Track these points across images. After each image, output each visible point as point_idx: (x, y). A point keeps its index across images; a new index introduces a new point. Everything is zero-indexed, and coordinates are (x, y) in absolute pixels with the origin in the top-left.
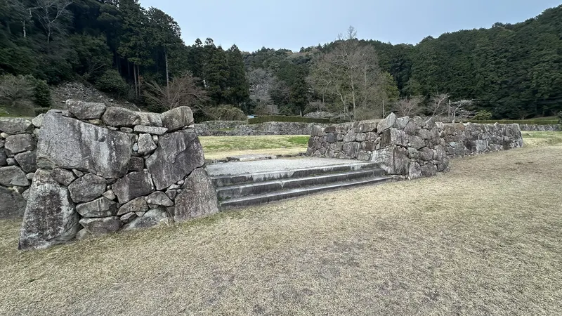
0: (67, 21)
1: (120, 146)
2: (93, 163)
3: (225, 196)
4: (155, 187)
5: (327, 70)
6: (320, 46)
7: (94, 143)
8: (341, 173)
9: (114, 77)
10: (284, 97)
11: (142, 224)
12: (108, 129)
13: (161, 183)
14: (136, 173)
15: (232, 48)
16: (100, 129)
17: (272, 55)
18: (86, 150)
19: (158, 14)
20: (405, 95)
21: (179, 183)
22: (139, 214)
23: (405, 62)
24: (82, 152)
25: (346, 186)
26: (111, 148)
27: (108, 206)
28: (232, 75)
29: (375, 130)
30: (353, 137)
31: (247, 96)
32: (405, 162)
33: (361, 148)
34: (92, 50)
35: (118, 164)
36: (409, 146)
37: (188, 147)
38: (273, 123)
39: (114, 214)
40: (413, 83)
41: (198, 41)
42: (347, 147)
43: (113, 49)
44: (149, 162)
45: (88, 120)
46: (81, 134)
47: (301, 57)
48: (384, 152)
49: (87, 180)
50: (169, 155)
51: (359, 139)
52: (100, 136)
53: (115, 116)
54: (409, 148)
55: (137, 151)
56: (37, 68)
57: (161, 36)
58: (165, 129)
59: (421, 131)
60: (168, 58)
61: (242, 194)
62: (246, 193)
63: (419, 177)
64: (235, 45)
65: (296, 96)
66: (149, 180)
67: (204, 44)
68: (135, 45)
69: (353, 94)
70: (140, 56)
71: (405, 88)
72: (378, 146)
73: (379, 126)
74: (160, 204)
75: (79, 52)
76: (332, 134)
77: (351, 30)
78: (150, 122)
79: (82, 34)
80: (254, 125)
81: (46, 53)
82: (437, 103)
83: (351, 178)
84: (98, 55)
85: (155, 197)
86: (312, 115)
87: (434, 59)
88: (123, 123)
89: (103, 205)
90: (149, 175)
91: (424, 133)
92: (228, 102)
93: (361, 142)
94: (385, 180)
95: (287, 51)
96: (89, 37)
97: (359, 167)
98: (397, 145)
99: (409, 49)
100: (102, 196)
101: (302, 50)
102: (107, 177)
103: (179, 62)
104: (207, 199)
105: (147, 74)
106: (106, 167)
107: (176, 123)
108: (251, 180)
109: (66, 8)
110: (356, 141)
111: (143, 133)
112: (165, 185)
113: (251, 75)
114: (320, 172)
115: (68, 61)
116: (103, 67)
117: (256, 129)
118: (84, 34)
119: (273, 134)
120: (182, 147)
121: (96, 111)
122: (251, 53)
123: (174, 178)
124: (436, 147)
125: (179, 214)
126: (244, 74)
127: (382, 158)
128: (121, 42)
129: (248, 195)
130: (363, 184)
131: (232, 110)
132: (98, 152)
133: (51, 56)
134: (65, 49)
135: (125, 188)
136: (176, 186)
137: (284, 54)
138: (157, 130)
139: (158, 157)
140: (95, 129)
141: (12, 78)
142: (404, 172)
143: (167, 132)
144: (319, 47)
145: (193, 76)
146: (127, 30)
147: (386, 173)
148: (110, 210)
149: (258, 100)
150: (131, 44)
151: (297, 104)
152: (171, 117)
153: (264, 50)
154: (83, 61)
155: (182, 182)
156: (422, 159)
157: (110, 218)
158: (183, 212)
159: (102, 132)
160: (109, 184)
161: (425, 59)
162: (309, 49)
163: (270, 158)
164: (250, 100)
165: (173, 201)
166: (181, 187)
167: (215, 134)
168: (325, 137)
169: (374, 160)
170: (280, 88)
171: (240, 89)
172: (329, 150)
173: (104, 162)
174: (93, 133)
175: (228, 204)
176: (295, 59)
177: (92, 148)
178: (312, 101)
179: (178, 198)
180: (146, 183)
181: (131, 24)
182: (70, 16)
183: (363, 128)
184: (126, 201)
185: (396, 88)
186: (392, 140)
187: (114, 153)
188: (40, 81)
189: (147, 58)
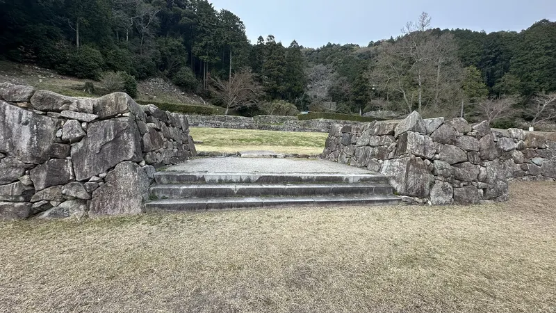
0: (156, 27)
1: (43, 131)
2: (13, 146)
3: (161, 195)
4: (75, 177)
5: (389, 64)
6: (392, 38)
7: (16, 126)
8: (328, 184)
9: (187, 73)
10: (343, 94)
11: (55, 214)
12: (34, 113)
13: (82, 174)
14: (56, 160)
15: (292, 44)
16: (24, 112)
17: (338, 51)
18: (8, 133)
19: (228, 16)
20: (495, 94)
21: (101, 175)
22: (54, 203)
23: (501, 53)
24: (5, 134)
25: (321, 202)
26: (32, 132)
27: (21, 192)
28: (288, 71)
29: (392, 133)
30: (367, 140)
31: (302, 92)
32: (425, 180)
33: (373, 155)
34: (172, 50)
35: (38, 149)
36: (436, 159)
37: (117, 137)
38: (321, 120)
39: (27, 200)
40: (509, 79)
41: (261, 39)
42: (359, 152)
43: (189, 48)
44: (74, 150)
45: (16, 102)
46: (5, 116)
47: (369, 52)
48: (396, 163)
49: (6, 163)
50: (95, 145)
51: (372, 143)
52: (23, 119)
53: (42, 100)
54: (436, 161)
55: (61, 138)
56: (131, 66)
57: (227, 35)
58: (94, 116)
59: (461, 139)
60: (232, 55)
61: (182, 196)
62: (186, 195)
63: (446, 204)
64: (295, 41)
65: (356, 94)
66: (68, 169)
67: (265, 42)
68: (206, 45)
69: (420, 92)
70: (209, 55)
71: (497, 86)
72: (391, 155)
73: (397, 128)
74: (74, 196)
75: (162, 52)
76: (347, 135)
77: (424, 16)
78: (78, 107)
79: (166, 36)
80: (302, 122)
81: (139, 53)
82: (541, 105)
83: (337, 192)
84: (175, 54)
85: (71, 188)
86: (372, 114)
87: (547, 48)
88: (50, 107)
89: (16, 190)
90: (70, 164)
91: (467, 142)
92: (284, 97)
93: (374, 147)
94: (387, 201)
95: (353, 45)
96: (171, 39)
97: (356, 180)
98: (417, 156)
99: (512, 37)
100: (18, 180)
101: (371, 44)
102: (26, 162)
103: (241, 59)
104: (130, 196)
105: (214, 70)
106: (25, 151)
107: (109, 111)
108: (202, 180)
109: (156, 16)
110: (368, 145)
111: (70, 119)
112: (86, 176)
113: (310, 71)
114: (297, 180)
115: (153, 60)
116: (179, 64)
117: (304, 125)
118: (168, 36)
119: (319, 131)
120: (110, 136)
121: (24, 93)
122: (315, 49)
123: (97, 170)
124: (487, 163)
125: (94, 209)
126: (301, 70)
127: (393, 170)
128: (196, 43)
129: (190, 197)
130: (348, 203)
131: (285, 105)
132: (19, 136)
133: (142, 56)
134: (152, 50)
135: (43, 175)
136: (96, 179)
137: (350, 49)
138: (85, 117)
139: (84, 145)
140: (20, 112)
141: (112, 73)
142: (422, 194)
143: (96, 119)
144: (391, 41)
145: (252, 72)
146: (200, 31)
147: (394, 191)
148: (23, 195)
149: (315, 97)
150: (203, 44)
151: (357, 102)
152: (104, 103)
153: (329, 46)
154: (164, 59)
155: (104, 174)
156: (458, 178)
157: (22, 204)
158: (99, 208)
159: (27, 115)
160: (28, 169)
161: (532, 49)
162: (379, 43)
163: (275, 157)
164: (306, 96)
165: (91, 193)
166: (103, 179)
167: (260, 128)
168: (341, 138)
169: (384, 173)
170: (341, 85)
171: (295, 85)
172: (342, 154)
173: (24, 145)
174: (17, 116)
175: (154, 206)
176: (361, 54)
177: (14, 131)
178: (374, 99)
179: (96, 191)
180: (65, 172)
181: (204, 26)
182: (158, 20)
183: (378, 131)
184: (41, 188)
185: (483, 85)
186: (408, 148)
187: (35, 138)
188: (130, 76)
189: (215, 56)
